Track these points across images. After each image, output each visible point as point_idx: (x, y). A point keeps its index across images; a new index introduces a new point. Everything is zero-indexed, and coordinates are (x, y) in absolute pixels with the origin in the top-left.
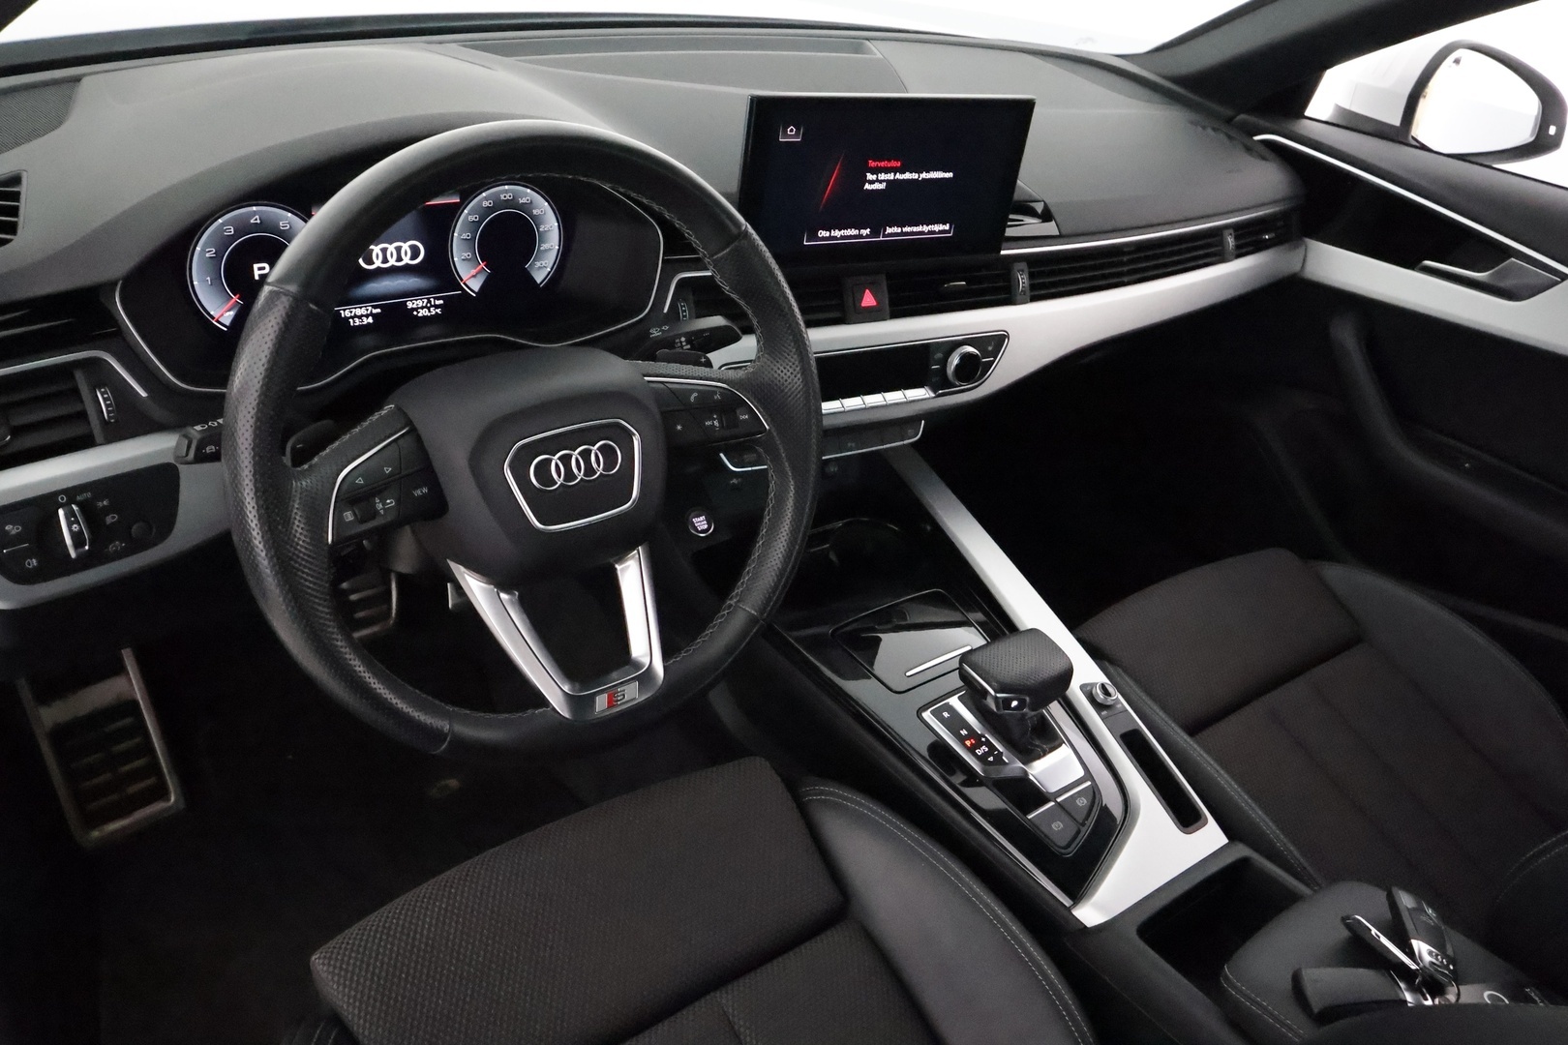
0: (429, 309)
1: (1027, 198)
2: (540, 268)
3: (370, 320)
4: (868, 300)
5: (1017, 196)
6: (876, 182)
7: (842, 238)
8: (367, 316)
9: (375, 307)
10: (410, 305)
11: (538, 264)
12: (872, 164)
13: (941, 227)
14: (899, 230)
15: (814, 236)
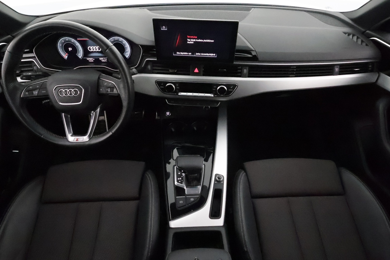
0: (104, 60)
1: (249, 49)
2: (127, 55)
3: (93, 61)
4: (196, 71)
5: (237, 48)
6: (191, 41)
7: (183, 54)
8: (92, 60)
9: (93, 59)
10: (100, 59)
11: (126, 54)
12: (188, 37)
13: (213, 55)
14: (200, 54)
15: (176, 53)
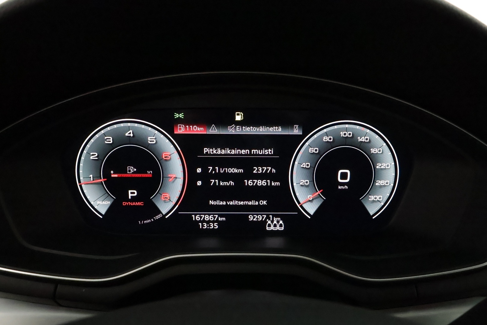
2: (374, 201)
3: (216, 226)
8: (213, 222)
9: (221, 216)
10: (251, 218)
11: (372, 198)
